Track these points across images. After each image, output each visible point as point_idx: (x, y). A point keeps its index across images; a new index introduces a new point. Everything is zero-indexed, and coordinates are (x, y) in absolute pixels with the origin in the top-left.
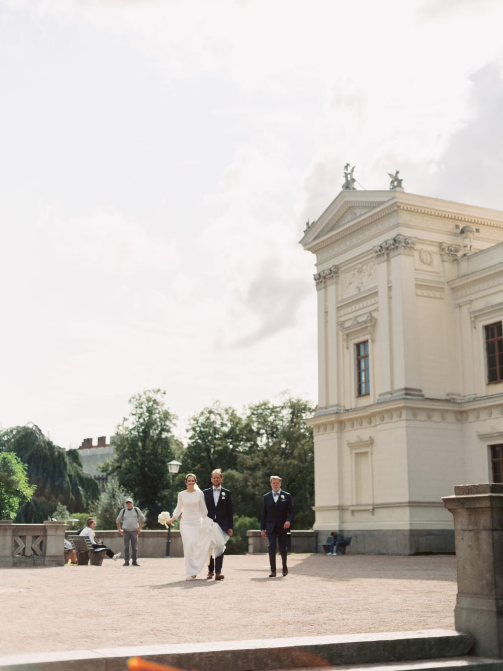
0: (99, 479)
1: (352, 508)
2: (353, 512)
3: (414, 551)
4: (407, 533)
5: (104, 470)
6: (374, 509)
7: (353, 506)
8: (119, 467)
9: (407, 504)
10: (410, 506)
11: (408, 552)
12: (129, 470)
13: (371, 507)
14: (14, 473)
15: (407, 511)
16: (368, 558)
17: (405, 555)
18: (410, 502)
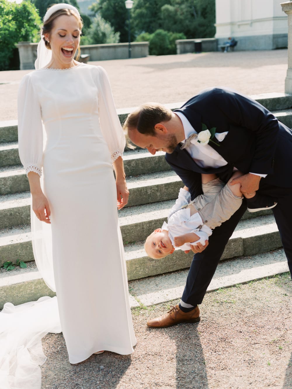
0: (91, 16)
1: (239, 23)
2: (239, 26)
3: (275, 47)
4: (271, 37)
5: (93, 10)
6: (252, 23)
7: (239, 22)
8: (101, 8)
9: (272, 19)
10: (274, 20)
11: (271, 47)
12: (107, 9)
13: (250, 22)
14: (31, 14)
15: (272, 23)
16: (247, 53)
17: (269, 50)
18: (274, 17)
